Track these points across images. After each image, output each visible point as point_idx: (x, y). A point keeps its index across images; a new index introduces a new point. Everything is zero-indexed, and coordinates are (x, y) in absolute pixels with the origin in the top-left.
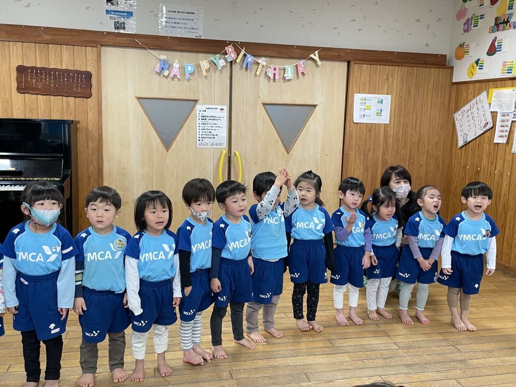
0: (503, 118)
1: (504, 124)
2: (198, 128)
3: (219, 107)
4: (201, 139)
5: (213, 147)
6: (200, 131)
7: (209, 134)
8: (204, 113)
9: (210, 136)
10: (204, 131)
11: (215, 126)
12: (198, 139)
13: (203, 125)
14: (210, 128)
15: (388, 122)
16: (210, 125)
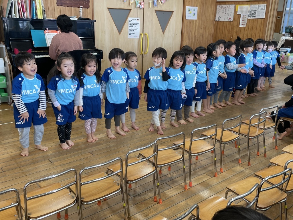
0: (243, 17)
1: (244, 19)
2: (129, 29)
3: (137, 19)
4: (130, 34)
5: (134, 38)
6: (130, 30)
7: (133, 31)
8: (131, 21)
9: (133, 33)
10: (131, 30)
11: (135, 28)
12: (129, 34)
13: (131, 27)
14: (133, 29)
15: (196, 19)
16: (133, 27)
